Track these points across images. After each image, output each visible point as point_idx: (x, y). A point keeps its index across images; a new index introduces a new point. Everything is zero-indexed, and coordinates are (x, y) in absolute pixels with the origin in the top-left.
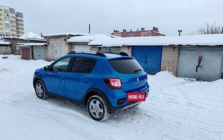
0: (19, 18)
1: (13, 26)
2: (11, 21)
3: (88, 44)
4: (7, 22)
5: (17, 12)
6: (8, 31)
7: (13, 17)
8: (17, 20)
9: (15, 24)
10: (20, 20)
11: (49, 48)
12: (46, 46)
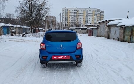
0: (102, 14)
1: (98, 19)
2: (97, 16)
3: (117, 25)
4: (95, 17)
5: (101, 11)
6: (95, 22)
7: (99, 14)
8: (100, 15)
9: (99, 17)
10: (102, 15)
11: (99, 29)
12: (98, 28)
